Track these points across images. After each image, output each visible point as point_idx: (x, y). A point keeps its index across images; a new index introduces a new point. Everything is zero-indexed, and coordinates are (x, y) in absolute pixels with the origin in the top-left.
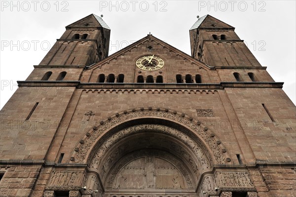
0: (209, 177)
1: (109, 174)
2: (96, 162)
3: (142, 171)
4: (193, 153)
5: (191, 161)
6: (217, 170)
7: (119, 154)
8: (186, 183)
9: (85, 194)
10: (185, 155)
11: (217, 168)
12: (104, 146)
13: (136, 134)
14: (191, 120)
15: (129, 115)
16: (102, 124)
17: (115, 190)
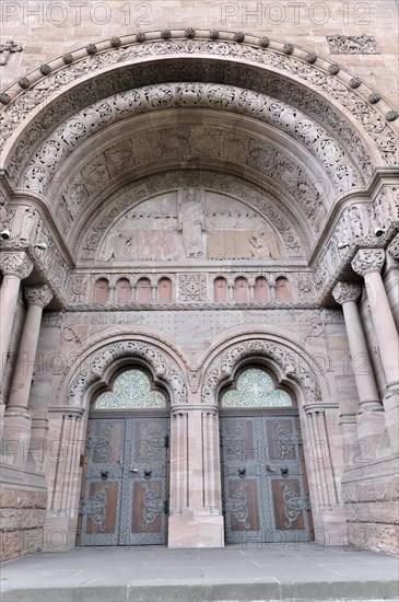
0: (358, 206)
1: (84, 227)
2: (38, 175)
3: (172, 222)
4: (312, 159)
5: (302, 187)
6: (384, 181)
7: (106, 176)
8: (283, 246)
9: (8, 250)
10: (287, 172)
11: (386, 176)
12: (56, 136)
13: (151, 115)
14: (312, 62)
15: (127, 51)
16: (46, 72)
17: (102, 264)
